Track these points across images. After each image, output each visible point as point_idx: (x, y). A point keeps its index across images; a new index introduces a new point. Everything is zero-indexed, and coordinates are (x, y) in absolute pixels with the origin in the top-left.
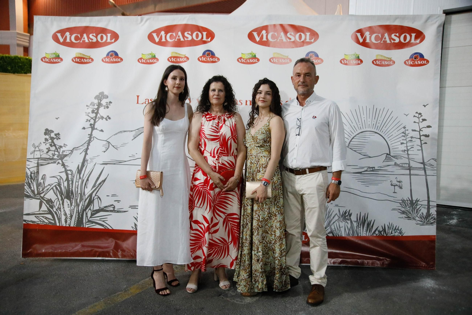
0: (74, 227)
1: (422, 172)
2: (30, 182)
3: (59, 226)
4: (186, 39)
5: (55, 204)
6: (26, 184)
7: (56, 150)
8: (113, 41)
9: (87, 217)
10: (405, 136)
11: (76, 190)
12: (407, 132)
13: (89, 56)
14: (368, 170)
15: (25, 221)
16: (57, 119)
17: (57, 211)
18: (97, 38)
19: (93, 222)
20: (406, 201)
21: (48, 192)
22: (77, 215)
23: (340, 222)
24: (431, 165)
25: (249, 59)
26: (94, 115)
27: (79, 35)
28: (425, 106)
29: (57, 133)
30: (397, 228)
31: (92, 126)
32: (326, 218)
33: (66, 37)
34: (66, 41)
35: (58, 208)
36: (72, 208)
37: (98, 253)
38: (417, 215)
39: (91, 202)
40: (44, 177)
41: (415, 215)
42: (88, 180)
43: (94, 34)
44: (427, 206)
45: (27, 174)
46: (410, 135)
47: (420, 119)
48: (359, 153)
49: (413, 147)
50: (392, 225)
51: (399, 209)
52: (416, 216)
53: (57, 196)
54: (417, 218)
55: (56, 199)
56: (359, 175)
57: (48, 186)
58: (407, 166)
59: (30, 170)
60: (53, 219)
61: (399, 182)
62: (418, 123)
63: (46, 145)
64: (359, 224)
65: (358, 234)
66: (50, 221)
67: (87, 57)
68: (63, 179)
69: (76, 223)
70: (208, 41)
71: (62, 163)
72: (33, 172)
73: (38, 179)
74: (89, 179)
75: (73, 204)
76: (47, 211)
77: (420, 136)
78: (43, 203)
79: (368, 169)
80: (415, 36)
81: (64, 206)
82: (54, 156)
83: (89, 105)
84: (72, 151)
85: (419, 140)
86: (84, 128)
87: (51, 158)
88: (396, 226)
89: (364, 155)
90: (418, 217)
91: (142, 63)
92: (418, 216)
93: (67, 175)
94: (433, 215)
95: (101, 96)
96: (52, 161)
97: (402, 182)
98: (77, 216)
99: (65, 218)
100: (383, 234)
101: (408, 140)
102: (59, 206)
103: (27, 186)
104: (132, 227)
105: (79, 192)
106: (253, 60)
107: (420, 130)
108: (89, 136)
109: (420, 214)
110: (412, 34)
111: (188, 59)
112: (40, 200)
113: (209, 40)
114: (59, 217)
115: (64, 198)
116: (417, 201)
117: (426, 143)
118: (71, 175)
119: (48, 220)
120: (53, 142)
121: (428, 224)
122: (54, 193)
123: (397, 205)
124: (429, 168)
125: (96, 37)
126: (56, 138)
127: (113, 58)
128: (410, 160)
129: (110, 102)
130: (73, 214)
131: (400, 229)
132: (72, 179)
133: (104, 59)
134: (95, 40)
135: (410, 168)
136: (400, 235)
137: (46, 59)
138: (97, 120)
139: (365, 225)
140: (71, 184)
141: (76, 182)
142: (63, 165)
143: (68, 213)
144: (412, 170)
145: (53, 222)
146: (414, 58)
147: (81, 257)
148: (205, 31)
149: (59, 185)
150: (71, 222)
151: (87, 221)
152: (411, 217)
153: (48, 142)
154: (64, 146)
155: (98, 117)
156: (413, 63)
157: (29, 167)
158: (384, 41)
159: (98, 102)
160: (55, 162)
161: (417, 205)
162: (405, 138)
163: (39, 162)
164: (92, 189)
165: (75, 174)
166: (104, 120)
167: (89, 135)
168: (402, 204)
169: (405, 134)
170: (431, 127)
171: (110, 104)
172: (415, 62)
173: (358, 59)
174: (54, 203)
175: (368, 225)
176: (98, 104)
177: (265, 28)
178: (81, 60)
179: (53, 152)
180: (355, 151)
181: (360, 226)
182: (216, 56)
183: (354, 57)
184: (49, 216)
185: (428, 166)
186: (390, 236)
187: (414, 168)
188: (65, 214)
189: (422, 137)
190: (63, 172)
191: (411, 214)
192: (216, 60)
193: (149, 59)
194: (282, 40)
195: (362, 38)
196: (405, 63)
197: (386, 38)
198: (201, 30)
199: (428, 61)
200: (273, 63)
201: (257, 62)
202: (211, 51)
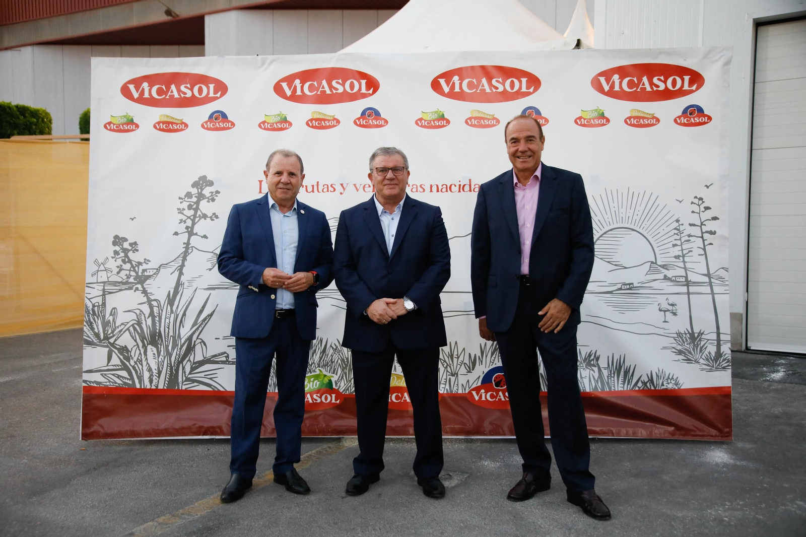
0: (163, 389)
1: (707, 289)
2: (92, 320)
3: (141, 389)
4: (334, 91)
5: (133, 354)
6: (85, 324)
7: (132, 269)
8: (218, 95)
9: (185, 373)
10: (679, 234)
11: (167, 331)
12: (682, 228)
13: (181, 120)
14: (623, 288)
15: (85, 381)
16: (132, 219)
17: (136, 366)
19: (194, 381)
20: (684, 335)
21: (121, 335)
22: (168, 370)
24: (721, 278)
25: (434, 121)
26: (192, 212)
27: (164, 87)
28: (707, 187)
29: (133, 242)
30: (671, 377)
31: (189, 229)
33: (143, 89)
34: (144, 97)
35: (137, 360)
36: (160, 360)
37: (203, 430)
38: (702, 355)
39: (190, 349)
40: (115, 311)
41: (698, 355)
42: (184, 314)
43: (188, 85)
44: (716, 342)
45: (87, 307)
46: (686, 233)
47: (701, 206)
48: (608, 262)
49: (692, 251)
50: (662, 372)
51: (674, 348)
52: (699, 357)
53: (136, 341)
54: (702, 361)
55: (134, 346)
56: (608, 295)
57: (121, 326)
58: (684, 279)
59: (91, 302)
60: (129, 378)
61: (672, 305)
62: (697, 213)
63: (116, 261)
64: (611, 372)
65: (610, 388)
66: (124, 381)
67: (177, 122)
68: (144, 315)
69: (167, 382)
70: (370, 93)
71: (142, 289)
72: (97, 304)
73: (105, 316)
74: (187, 313)
75: (162, 353)
77: (702, 233)
78: (113, 353)
79: (623, 286)
80: (690, 79)
81: (148, 357)
82: (129, 278)
83: (183, 197)
84: (158, 270)
85: (701, 239)
86: (176, 234)
87: (124, 281)
88: (669, 373)
89: (616, 265)
90: (703, 359)
91: (265, 129)
92: (703, 357)
93: (151, 307)
94: (725, 355)
95: (202, 182)
96: (127, 287)
97: (676, 305)
98: (168, 372)
99: (149, 376)
100: (649, 387)
101: (683, 240)
102: (139, 356)
103: (88, 327)
105: (171, 334)
106: (440, 122)
107: (702, 224)
108: (185, 245)
109: (706, 355)
110: (684, 77)
111: (338, 122)
112: (108, 349)
113: (371, 91)
114: (140, 373)
115: (148, 344)
116: (700, 334)
117: (711, 244)
118: (158, 308)
119: (122, 379)
120: (126, 256)
121: (718, 368)
122: (132, 336)
123: (670, 342)
124: (717, 282)
125: (192, 89)
126: (131, 250)
127: (219, 123)
128: (687, 271)
129: (218, 192)
130: (162, 369)
131: (675, 377)
132: (159, 313)
133: (205, 124)
134: (189, 94)
135: (688, 283)
136: (677, 388)
137: (112, 125)
138: (197, 219)
139: (621, 374)
140: (158, 322)
141: (166, 318)
142: (145, 292)
143: (154, 367)
144: (690, 286)
145: (131, 383)
146: (688, 113)
147: (177, 436)
148: (363, 79)
149: (139, 323)
150: (158, 381)
151: (184, 378)
152: (692, 359)
153: (119, 256)
154: (145, 262)
155: (198, 216)
156: (687, 121)
157: (89, 296)
158: (641, 88)
159: (197, 192)
160: (130, 288)
161: (700, 340)
162: (679, 237)
163: (106, 288)
164: (191, 329)
165: (164, 305)
166: (208, 219)
167: (184, 243)
168: (677, 339)
169: (678, 231)
170: (718, 219)
171: (217, 194)
172: (690, 119)
173: (602, 116)
174: (131, 352)
175: (626, 373)
176: (197, 195)
177: (459, 72)
178: (168, 127)
179: (128, 272)
180: (601, 259)
181: (612, 375)
182: (383, 116)
183: (596, 114)
184: (124, 374)
185: (716, 279)
186: (660, 390)
187: (694, 283)
188: (150, 370)
189: (704, 235)
190: (144, 303)
191: (692, 355)
192: (382, 122)
193: (276, 123)
194: (485, 90)
195: (608, 84)
196: (675, 121)
197: (645, 84)
198: (357, 76)
199: (710, 118)
200: (472, 125)
201: (446, 126)
202: (374, 109)
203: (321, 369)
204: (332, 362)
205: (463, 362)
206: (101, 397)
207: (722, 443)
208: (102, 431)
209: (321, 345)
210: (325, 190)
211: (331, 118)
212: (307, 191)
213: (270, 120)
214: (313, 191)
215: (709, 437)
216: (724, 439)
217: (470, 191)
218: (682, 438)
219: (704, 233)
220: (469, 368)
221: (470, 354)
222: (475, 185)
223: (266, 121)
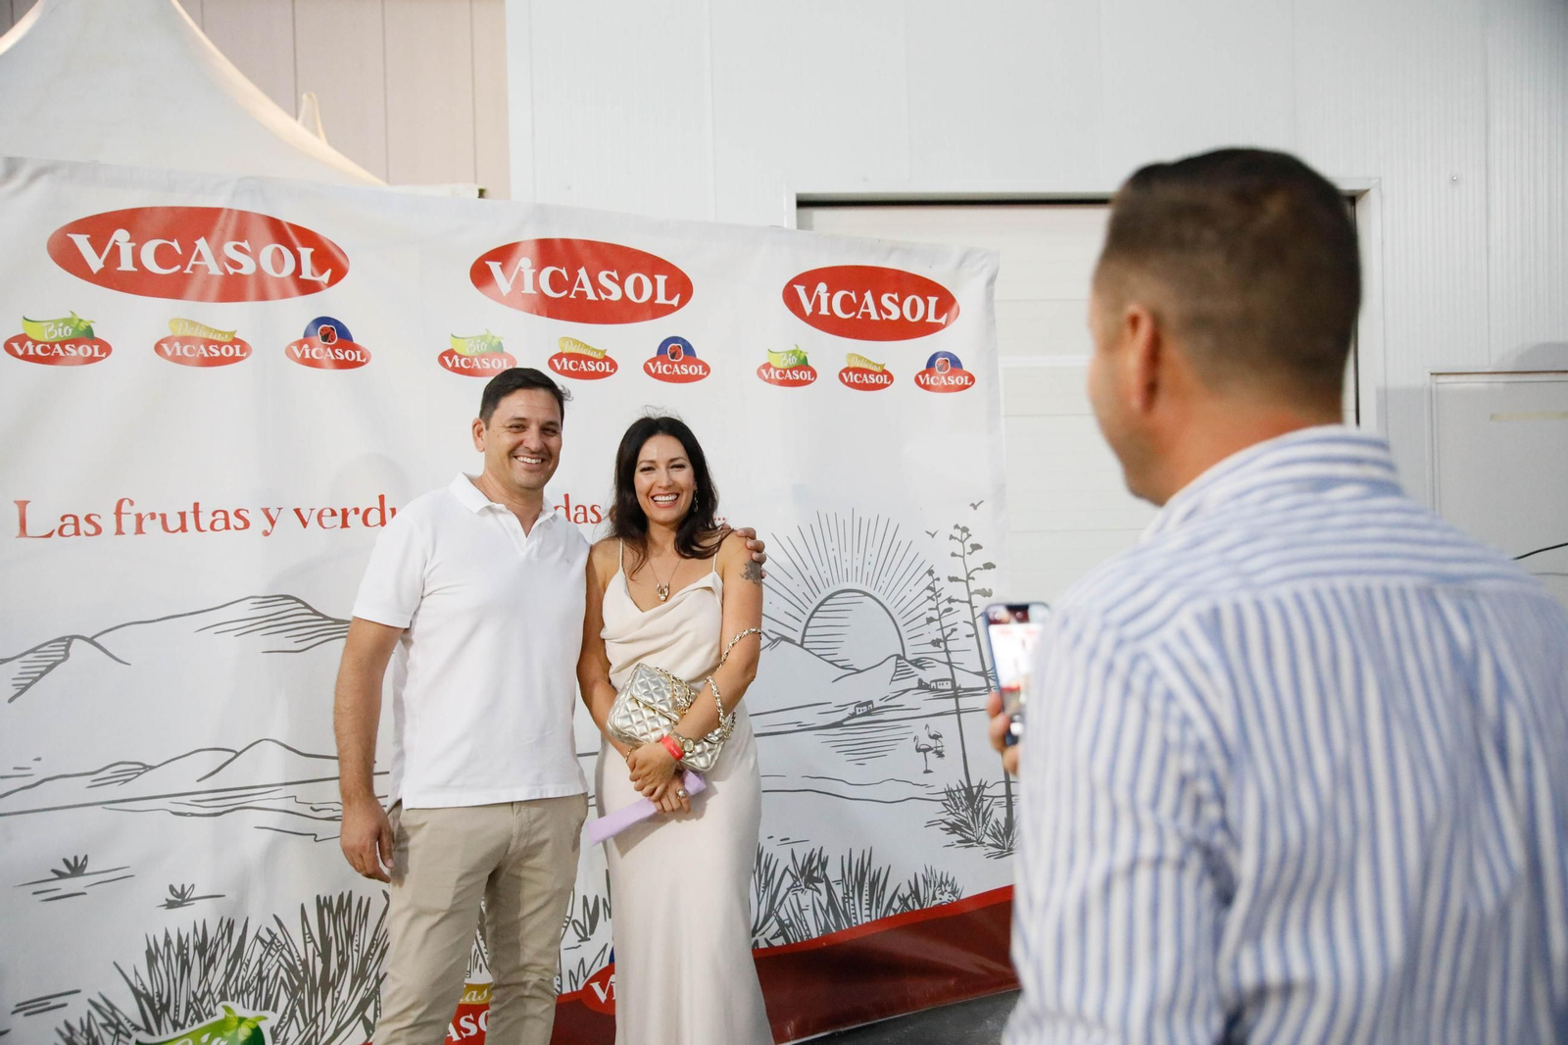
4: (232, 270)
10: (934, 597)
12: (937, 586)
14: (858, 713)
20: (957, 793)
25: (477, 358)
28: (975, 507)
30: (944, 881)
32: (762, 889)
38: (986, 828)
41: (980, 829)
44: (1004, 799)
46: (945, 595)
47: (965, 543)
48: (831, 662)
49: (956, 630)
50: (931, 872)
51: (943, 821)
52: (983, 833)
54: (987, 840)
56: (836, 731)
58: (949, 686)
61: (936, 737)
62: (961, 556)
64: (847, 887)
65: (849, 921)
70: (323, 282)
77: (970, 594)
79: (857, 709)
80: (937, 302)
85: (968, 605)
88: (942, 873)
89: (843, 667)
90: (989, 835)
91: (26, 357)
92: (989, 831)
97: (941, 736)
100: (911, 906)
101: (942, 608)
107: (969, 577)
109: (994, 828)
110: (928, 297)
111: (246, 349)
113: (326, 278)
116: (981, 787)
123: (935, 811)
128: (954, 669)
131: (950, 880)
135: (956, 692)
136: (955, 900)
139: (865, 889)
144: (961, 696)
146: (936, 368)
148: (308, 246)
152: (972, 838)
156: (935, 381)
158: (863, 314)
161: (982, 800)
162: (936, 603)
168: (947, 802)
169: (934, 592)
170: (994, 567)
172: (940, 379)
173: (803, 365)
175: (873, 884)
180: (819, 656)
181: (851, 895)
183: (794, 361)
186: (930, 908)
187: (966, 690)
189: (974, 597)
191: (971, 829)
192: (356, 356)
193: (63, 345)
195: (810, 300)
196: (917, 380)
197: (869, 306)
198: (291, 235)
199: (971, 379)
200: (563, 372)
202: (336, 323)
203: (229, 1003)
204: (261, 980)
205: (570, 918)
209: (230, 940)
210: (220, 525)
211: (227, 339)
212: (165, 528)
213: (42, 334)
214: (183, 528)
218: (969, 997)
219: (974, 593)
220: (584, 929)
221: (585, 898)
222: (576, 509)
223: (30, 335)
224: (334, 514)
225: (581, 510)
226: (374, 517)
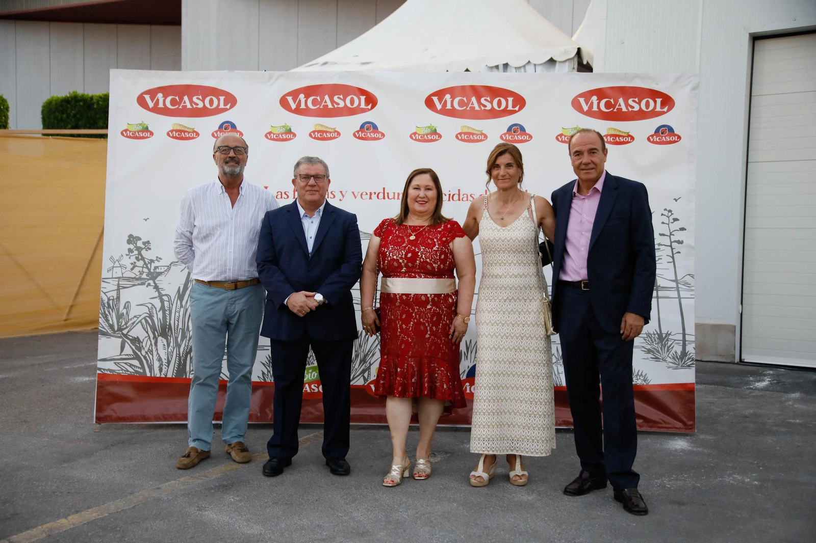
0: (172, 378)
1: (675, 294)
2: (107, 313)
3: (151, 377)
4: (336, 106)
5: (144, 344)
6: (100, 316)
7: (145, 266)
8: (228, 107)
11: (176, 324)
13: (193, 129)
15: (100, 369)
16: (146, 220)
17: (147, 355)
18: (204, 103)
20: (653, 335)
21: (134, 327)
22: (177, 360)
23: (559, 366)
24: (687, 283)
25: (427, 135)
27: (177, 98)
28: (676, 200)
29: (146, 241)
30: (640, 374)
33: (158, 100)
34: (158, 106)
35: (148, 351)
36: (169, 350)
38: (669, 354)
40: (128, 305)
41: (665, 354)
43: (200, 97)
44: (681, 342)
45: (102, 300)
47: (670, 218)
49: (661, 259)
51: (643, 347)
52: (667, 356)
53: (147, 332)
54: (668, 359)
55: (146, 337)
57: (133, 318)
59: (106, 296)
60: (140, 366)
62: (667, 224)
63: (130, 258)
66: (136, 369)
67: (189, 130)
68: (156, 308)
69: (175, 371)
71: (154, 285)
72: (112, 298)
73: (119, 309)
75: (172, 344)
76: (133, 355)
77: (671, 242)
78: (126, 343)
80: (662, 102)
81: (158, 348)
82: (142, 274)
84: (169, 267)
85: (670, 248)
87: (137, 277)
88: (639, 371)
90: (670, 358)
91: (271, 139)
92: (670, 356)
93: (162, 302)
94: (690, 354)
96: (139, 282)
98: (177, 362)
99: (159, 365)
102: (150, 347)
103: (103, 319)
104: (258, 377)
105: (180, 326)
106: (432, 136)
107: (671, 234)
109: (673, 354)
110: (656, 99)
111: (339, 134)
112: (121, 340)
113: (369, 107)
114: (151, 363)
115: (158, 336)
116: (668, 334)
117: (679, 252)
118: (168, 303)
119: (133, 367)
120: (140, 254)
121: (683, 366)
122: (144, 328)
123: (640, 342)
124: (684, 287)
125: (203, 101)
126: (144, 248)
127: (228, 132)
130: (171, 359)
131: (644, 374)
132: (170, 307)
133: (215, 133)
134: (201, 105)
136: (645, 384)
137: (128, 132)
140: (168, 316)
141: (176, 312)
142: (156, 287)
143: (164, 357)
144: (659, 290)
145: (142, 371)
146: (660, 133)
148: (363, 95)
149: (151, 316)
150: (167, 370)
152: (660, 357)
153: (133, 254)
154: (157, 260)
156: (659, 139)
157: (105, 290)
158: (617, 108)
160: (143, 284)
161: (667, 340)
163: (120, 283)
165: (174, 300)
168: (647, 339)
170: (685, 230)
172: (662, 138)
174: (142, 343)
177: (452, 91)
178: (180, 135)
179: (141, 269)
182: (380, 130)
183: (575, 132)
184: (136, 363)
185: (683, 285)
187: (663, 288)
188: (160, 359)
189: (673, 244)
190: (156, 298)
191: (660, 354)
192: (380, 135)
193: (282, 135)
194: (474, 108)
195: (587, 105)
196: (649, 139)
197: (621, 105)
198: (357, 92)
199: (679, 137)
200: (462, 140)
201: (438, 140)
202: (372, 123)
206: (114, 383)
207: (686, 435)
208: (114, 415)
211: (333, 131)
213: (276, 131)
215: (674, 429)
216: (688, 432)
217: (459, 200)
218: (649, 429)
219: (673, 242)
222: (463, 195)
223: (273, 132)
224: (367, 194)
225: (465, 196)
226: (381, 196)
